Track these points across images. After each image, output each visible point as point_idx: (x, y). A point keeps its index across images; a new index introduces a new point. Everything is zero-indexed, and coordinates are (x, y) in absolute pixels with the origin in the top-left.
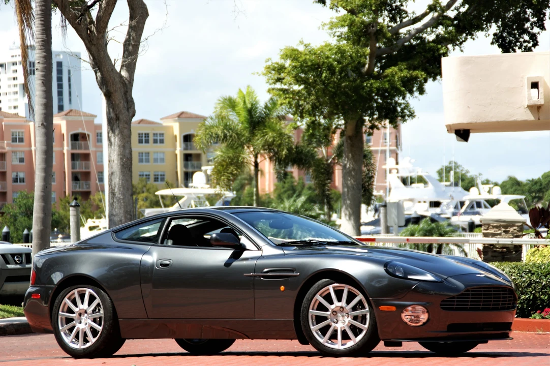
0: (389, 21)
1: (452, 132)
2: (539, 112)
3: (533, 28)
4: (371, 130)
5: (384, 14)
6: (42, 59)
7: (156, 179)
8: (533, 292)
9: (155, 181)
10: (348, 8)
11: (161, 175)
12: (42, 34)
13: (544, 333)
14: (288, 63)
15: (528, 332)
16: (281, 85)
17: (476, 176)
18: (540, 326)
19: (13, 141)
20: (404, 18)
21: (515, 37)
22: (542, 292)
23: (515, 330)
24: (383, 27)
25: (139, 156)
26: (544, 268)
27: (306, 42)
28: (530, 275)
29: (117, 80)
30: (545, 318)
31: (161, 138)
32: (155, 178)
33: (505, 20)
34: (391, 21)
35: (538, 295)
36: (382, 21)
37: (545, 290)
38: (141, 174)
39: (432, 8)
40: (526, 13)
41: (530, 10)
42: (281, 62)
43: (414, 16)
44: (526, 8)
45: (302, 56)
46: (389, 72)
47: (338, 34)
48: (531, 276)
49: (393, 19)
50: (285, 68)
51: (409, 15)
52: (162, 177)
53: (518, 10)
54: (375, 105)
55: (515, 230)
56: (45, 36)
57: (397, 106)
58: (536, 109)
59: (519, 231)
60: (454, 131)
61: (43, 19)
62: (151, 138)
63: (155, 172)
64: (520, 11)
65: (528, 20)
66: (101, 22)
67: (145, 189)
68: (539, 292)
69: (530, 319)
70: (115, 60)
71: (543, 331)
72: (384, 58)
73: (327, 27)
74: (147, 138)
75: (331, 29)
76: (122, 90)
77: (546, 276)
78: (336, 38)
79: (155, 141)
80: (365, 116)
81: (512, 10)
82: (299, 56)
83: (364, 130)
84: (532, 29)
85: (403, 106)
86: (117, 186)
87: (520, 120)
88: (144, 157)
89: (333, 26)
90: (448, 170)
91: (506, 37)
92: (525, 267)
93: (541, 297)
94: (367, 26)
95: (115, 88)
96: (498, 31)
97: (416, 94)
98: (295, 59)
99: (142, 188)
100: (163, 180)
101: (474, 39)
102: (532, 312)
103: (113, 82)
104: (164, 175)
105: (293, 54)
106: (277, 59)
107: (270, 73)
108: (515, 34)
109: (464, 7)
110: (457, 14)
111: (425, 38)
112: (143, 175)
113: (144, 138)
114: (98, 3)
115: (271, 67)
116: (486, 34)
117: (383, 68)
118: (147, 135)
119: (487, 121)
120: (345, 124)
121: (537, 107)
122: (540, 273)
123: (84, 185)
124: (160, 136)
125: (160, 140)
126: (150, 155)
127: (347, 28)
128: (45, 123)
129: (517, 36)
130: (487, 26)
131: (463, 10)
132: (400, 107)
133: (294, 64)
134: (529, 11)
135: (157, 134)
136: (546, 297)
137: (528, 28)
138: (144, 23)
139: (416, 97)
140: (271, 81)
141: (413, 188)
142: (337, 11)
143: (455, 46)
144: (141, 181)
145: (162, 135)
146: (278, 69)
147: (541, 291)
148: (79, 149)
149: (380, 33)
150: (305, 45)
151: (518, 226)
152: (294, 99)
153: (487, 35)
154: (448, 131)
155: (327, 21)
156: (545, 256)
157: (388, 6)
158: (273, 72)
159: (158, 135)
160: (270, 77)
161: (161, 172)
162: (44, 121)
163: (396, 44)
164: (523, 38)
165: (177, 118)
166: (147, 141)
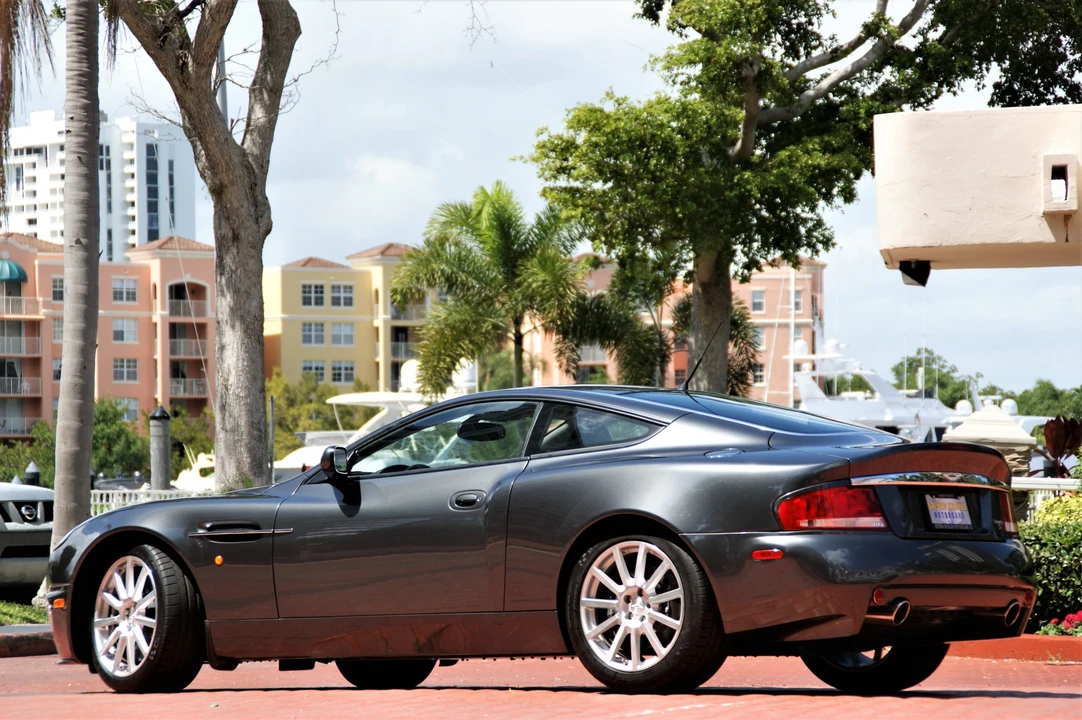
0: (784, 54)
1: (894, 268)
2: (1066, 225)
3: (1073, 73)
4: (746, 271)
5: (774, 40)
6: (78, 111)
7: (337, 377)
8: (1044, 582)
9: (334, 380)
10: (703, 27)
11: (346, 369)
12: (79, 62)
13: (1063, 662)
14: (582, 137)
15: (1031, 662)
16: (568, 181)
17: (970, 377)
18: (1055, 649)
19: (55, 298)
20: (815, 48)
21: (1037, 91)
22: (1062, 582)
23: (1008, 658)
24: (771, 66)
25: (304, 330)
26: (1067, 534)
27: (619, 95)
28: (1037, 547)
29: (236, 160)
30: (1067, 634)
31: (348, 295)
32: (334, 375)
33: (1017, 57)
34: (787, 54)
35: (1053, 588)
36: (771, 56)
37: (1068, 578)
38: (308, 365)
39: (870, 30)
40: (1059, 43)
41: (1068, 38)
42: (568, 134)
43: (835, 45)
44: (1060, 34)
45: (611, 121)
46: (783, 157)
47: (683, 78)
48: (1041, 549)
49: (792, 52)
50: (577, 147)
51: (825, 43)
52: (349, 372)
53: (1043, 38)
54: (755, 221)
55: (1014, 459)
56: (85, 65)
57: (798, 225)
58: (1060, 220)
59: (1021, 463)
60: (898, 265)
61: (82, 31)
62: (328, 296)
63: (334, 362)
64: (1048, 40)
65: (1063, 58)
66: (205, 44)
67: (313, 396)
68: (1055, 582)
69: (1038, 636)
70: (232, 121)
71: (1063, 659)
72: (774, 130)
73: (659, 66)
74: (319, 295)
75: (669, 68)
76: (246, 180)
77: (1069, 550)
78: (678, 87)
79: (336, 301)
80: (735, 244)
81: (1031, 37)
82: (605, 122)
83: (732, 272)
84: (1071, 76)
85: (810, 224)
86: (233, 373)
87: (1028, 241)
88: (313, 333)
89: (671, 62)
90: (913, 365)
91: (1019, 91)
92: (1027, 531)
93: (1060, 591)
94: (739, 63)
95: (231, 177)
96: (1004, 79)
97: (839, 201)
98: (596, 128)
99: (309, 393)
100: (349, 378)
101: (955, 93)
102: (1041, 622)
103: (227, 164)
104: (352, 369)
105: (591, 119)
106: (560, 129)
107: (547, 156)
108: (1037, 86)
109: (936, 30)
110: (921, 44)
111: (857, 90)
112: (310, 368)
113: (313, 295)
114: (199, 7)
115: (548, 145)
116: (979, 84)
117: (772, 148)
118: (320, 289)
119: (963, 243)
120: (696, 259)
121: (1062, 216)
122: (1058, 544)
123: (194, 385)
124: (345, 292)
125: (345, 298)
126: (325, 327)
127: (700, 66)
128: (83, 241)
129: (1041, 89)
130: (981, 68)
131: (933, 36)
132: (804, 226)
133: (594, 139)
134: (1065, 40)
135: (339, 287)
136: (1070, 593)
137: (1063, 73)
138: (292, 48)
139: (838, 207)
140: (548, 174)
141: (843, 399)
142: (681, 35)
143: (917, 106)
144: (306, 379)
145: (349, 288)
146: (562, 150)
147: (1060, 580)
148: (185, 314)
149: (764, 78)
150: (617, 101)
151: (1019, 453)
152: (593, 209)
153: (981, 86)
154: (886, 263)
155: (661, 53)
156: (1071, 512)
157: (782, 24)
158: (553, 155)
159: (342, 290)
160: (547, 165)
161: (346, 362)
162: (81, 235)
163: (799, 100)
164: (1053, 93)
165: (379, 257)
166: (319, 302)
